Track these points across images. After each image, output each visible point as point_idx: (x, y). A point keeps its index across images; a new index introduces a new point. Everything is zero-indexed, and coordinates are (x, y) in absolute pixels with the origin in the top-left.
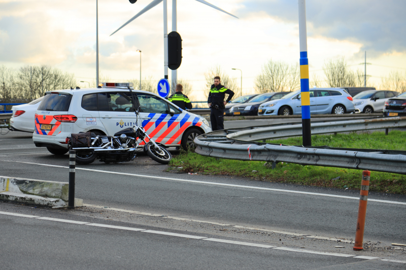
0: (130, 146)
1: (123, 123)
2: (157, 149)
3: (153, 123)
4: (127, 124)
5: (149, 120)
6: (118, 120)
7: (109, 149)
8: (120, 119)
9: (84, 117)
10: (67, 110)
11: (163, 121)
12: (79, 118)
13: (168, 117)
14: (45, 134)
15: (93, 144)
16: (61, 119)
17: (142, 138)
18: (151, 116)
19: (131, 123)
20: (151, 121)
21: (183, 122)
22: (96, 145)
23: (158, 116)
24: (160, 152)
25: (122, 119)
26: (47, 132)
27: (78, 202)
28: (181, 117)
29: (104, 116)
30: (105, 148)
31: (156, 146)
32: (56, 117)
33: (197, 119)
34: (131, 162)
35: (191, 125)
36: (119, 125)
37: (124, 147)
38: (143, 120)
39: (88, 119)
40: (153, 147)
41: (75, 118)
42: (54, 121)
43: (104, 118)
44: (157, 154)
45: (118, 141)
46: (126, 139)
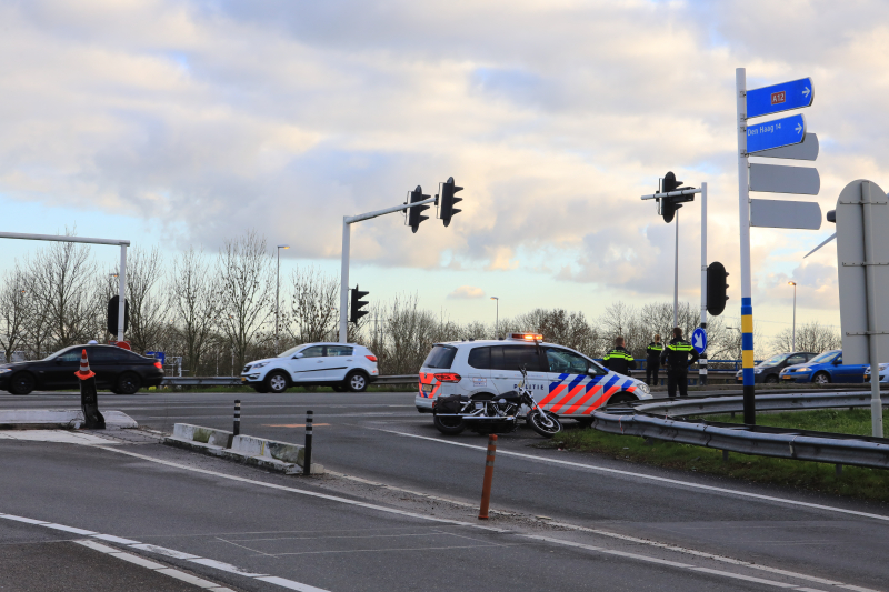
0: (509, 413)
2: (543, 419)
3: (565, 386)
5: (560, 382)
7: (482, 416)
9: (471, 377)
10: (449, 367)
11: (580, 384)
12: (465, 377)
13: (587, 380)
14: (426, 396)
15: (463, 409)
16: (441, 378)
17: (529, 405)
18: (563, 377)
20: (563, 383)
21: (607, 387)
22: (467, 411)
23: (572, 377)
24: (547, 422)
26: (428, 394)
27: (316, 468)
28: (605, 379)
30: (478, 415)
31: (544, 415)
32: (436, 376)
33: (629, 383)
34: (511, 434)
35: (620, 390)
36: (518, 387)
37: (502, 415)
38: (551, 383)
39: (476, 380)
40: (538, 417)
41: (459, 377)
42: (434, 381)
44: (541, 426)
45: (496, 408)
46: (506, 405)
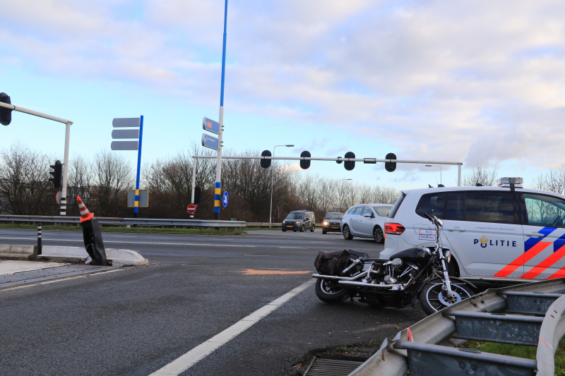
1: (487, 240)
3: (548, 244)
4: (494, 242)
5: (541, 238)
6: (478, 236)
8: (482, 234)
9: (417, 228)
12: (409, 228)
19: (502, 241)
20: (546, 239)
25: (486, 234)
29: (452, 228)
36: (479, 243)
38: (527, 238)
39: (423, 232)
41: (401, 229)
43: (451, 231)
